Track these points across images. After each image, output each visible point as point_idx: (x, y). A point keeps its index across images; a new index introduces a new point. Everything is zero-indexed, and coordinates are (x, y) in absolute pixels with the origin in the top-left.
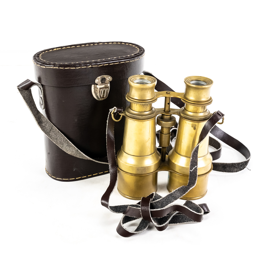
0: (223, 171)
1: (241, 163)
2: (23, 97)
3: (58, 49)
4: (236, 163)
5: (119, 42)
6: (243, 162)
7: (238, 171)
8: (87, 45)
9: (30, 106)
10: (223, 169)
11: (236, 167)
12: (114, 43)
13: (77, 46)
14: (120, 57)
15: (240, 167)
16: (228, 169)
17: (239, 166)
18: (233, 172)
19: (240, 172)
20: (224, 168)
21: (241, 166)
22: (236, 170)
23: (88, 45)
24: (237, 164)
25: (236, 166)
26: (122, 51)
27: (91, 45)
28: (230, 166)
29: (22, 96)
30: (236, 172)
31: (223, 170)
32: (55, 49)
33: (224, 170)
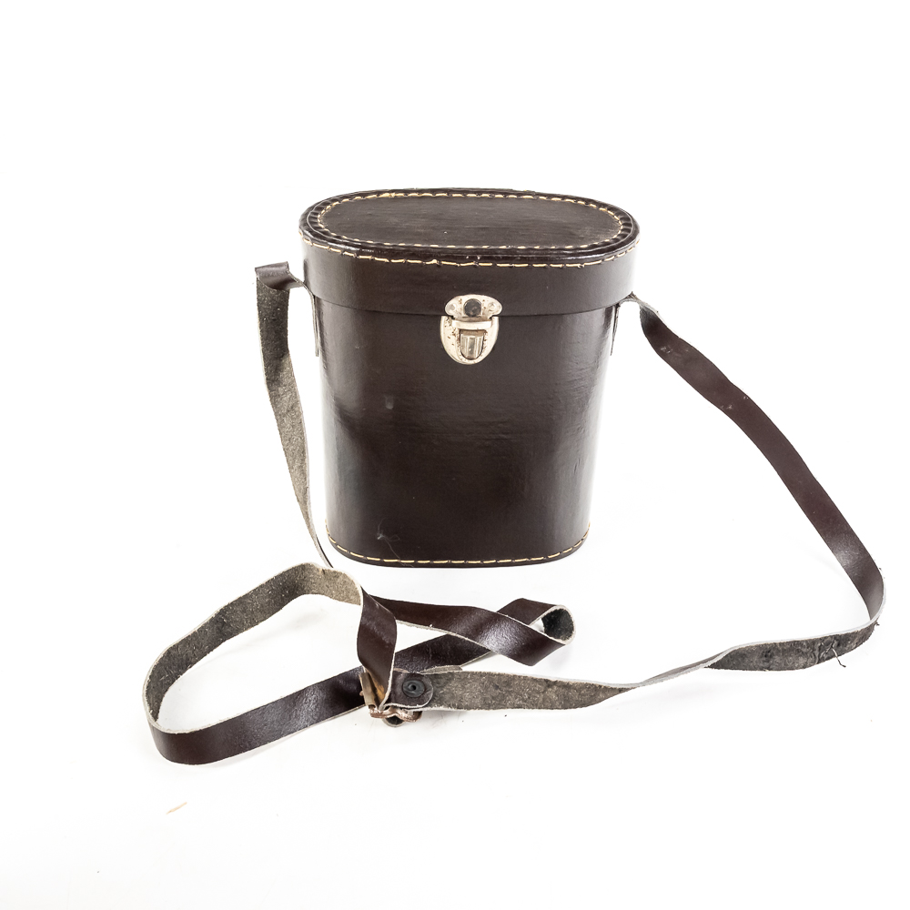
0: (762, 669)
1: (822, 639)
2: (258, 300)
3: (393, 195)
4: (803, 641)
5: (583, 199)
6: (826, 638)
7: (811, 666)
8: (483, 195)
9: (267, 331)
10: (764, 661)
11: (804, 654)
12: (567, 200)
13: (454, 195)
14: (553, 247)
15: (817, 653)
16: (777, 659)
17: (814, 650)
18: (792, 669)
19: (816, 667)
20: (764, 659)
21: (820, 649)
22: (802, 661)
23: (487, 195)
24: (808, 644)
25: (804, 650)
26: (565, 227)
27: (497, 196)
28: (784, 651)
29: (259, 296)
30: (804, 667)
31: (761, 665)
32: (387, 195)
33: (766, 664)
